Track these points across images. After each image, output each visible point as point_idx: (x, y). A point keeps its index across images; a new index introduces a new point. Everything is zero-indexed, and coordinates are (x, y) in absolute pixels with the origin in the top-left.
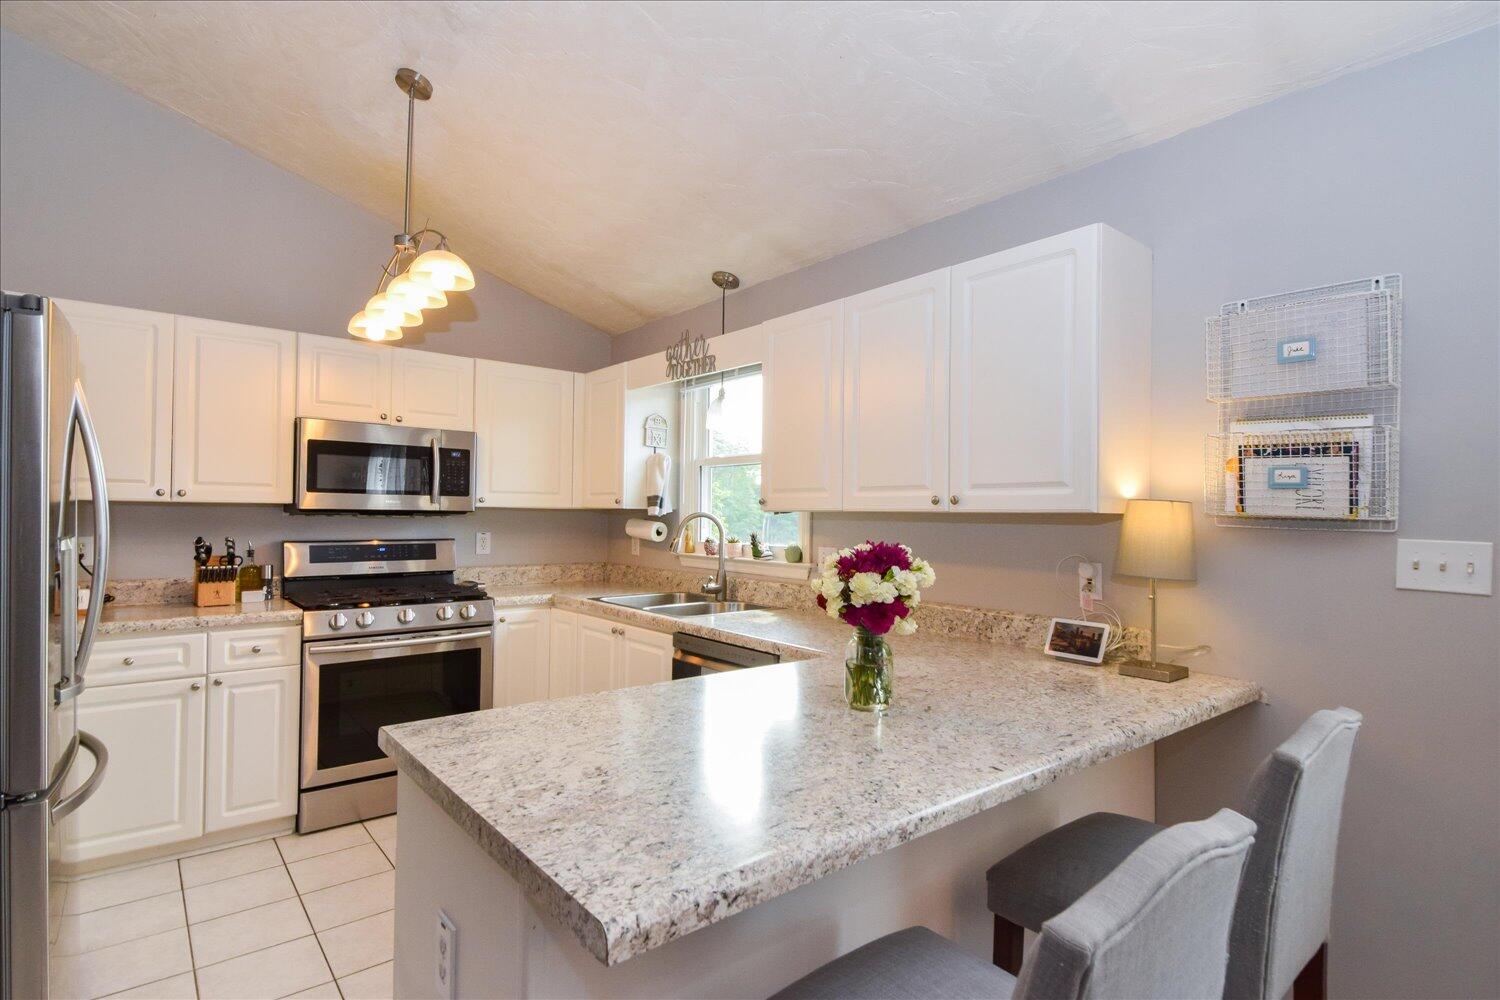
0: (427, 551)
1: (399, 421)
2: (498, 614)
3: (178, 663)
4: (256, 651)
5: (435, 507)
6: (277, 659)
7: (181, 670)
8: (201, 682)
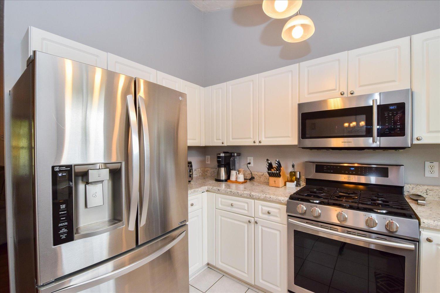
0: (383, 171)
1: (352, 94)
2: (425, 234)
3: (245, 210)
4: (269, 213)
5: (374, 145)
6: (278, 219)
7: (245, 212)
8: (252, 220)
